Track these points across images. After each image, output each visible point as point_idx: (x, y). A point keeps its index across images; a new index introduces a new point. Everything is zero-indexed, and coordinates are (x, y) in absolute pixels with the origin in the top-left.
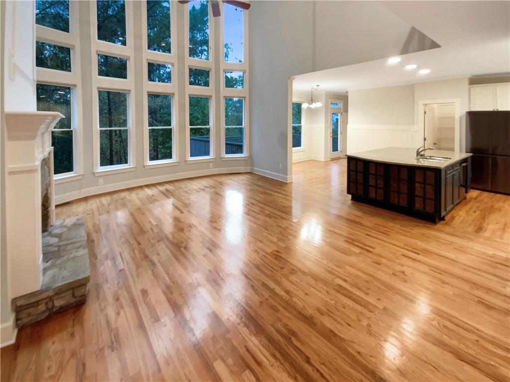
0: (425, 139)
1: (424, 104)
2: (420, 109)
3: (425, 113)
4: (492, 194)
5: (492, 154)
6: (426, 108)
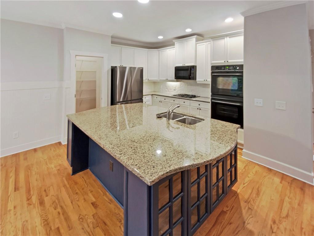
1: (75, 56)
3: (75, 66)
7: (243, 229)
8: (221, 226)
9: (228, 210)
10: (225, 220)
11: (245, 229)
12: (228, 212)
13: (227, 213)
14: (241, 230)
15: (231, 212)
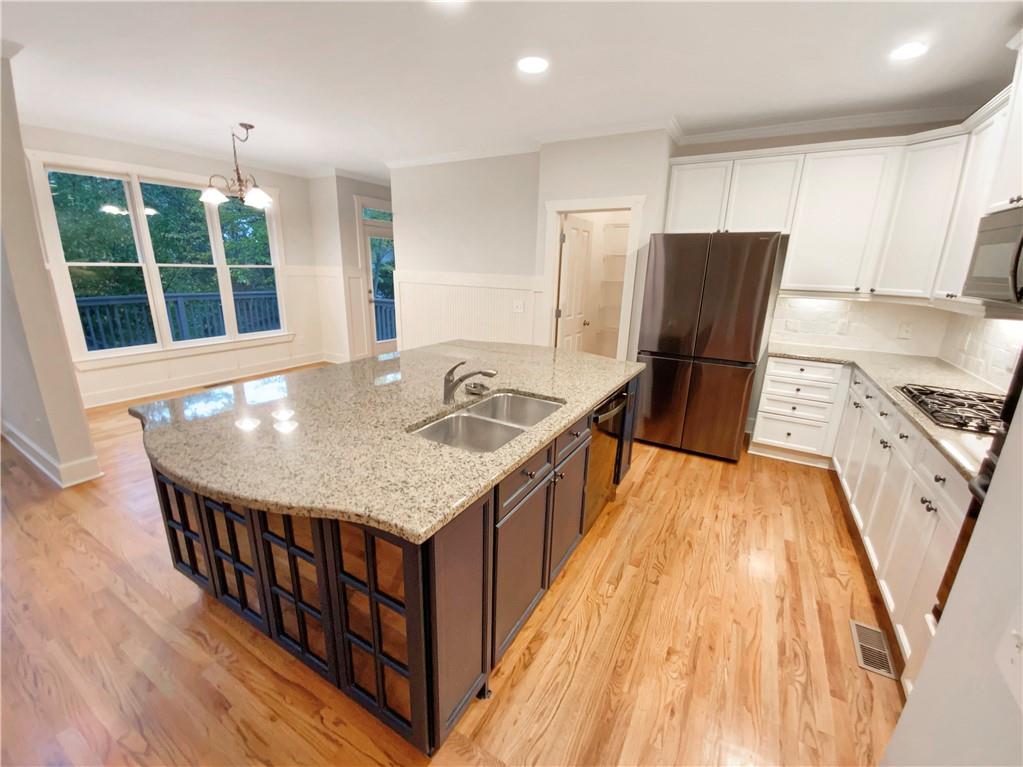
0: (558, 314)
1: (560, 213)
2: (551, 227)
3: (563, 239)
4: (682, 457)
5: (695, 358)
6: (566, 224)
7: (249, 753)
8: (272, 693)
9: (325, 721)
10: (289, 707)
11: (248, 760)
12: (315, 722)
13: (312, 717)
14: (247, 746)
15: (315, 732)
